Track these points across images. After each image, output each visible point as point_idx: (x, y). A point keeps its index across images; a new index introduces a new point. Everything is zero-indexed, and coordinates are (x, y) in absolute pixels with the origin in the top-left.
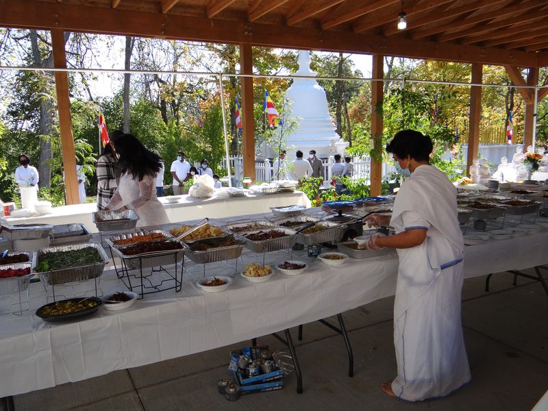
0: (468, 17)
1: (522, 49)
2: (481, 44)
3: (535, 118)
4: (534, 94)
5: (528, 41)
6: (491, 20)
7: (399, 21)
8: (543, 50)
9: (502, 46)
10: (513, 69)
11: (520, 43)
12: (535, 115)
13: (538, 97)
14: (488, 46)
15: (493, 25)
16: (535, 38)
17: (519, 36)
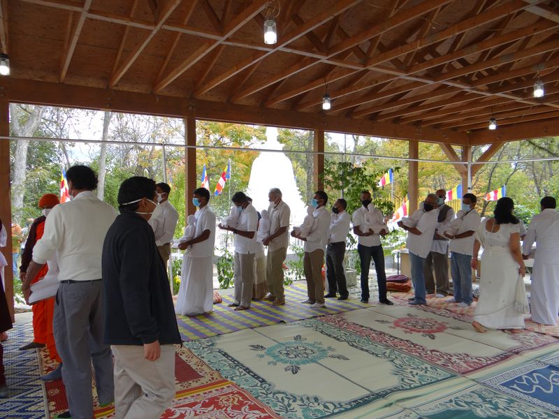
0: (401, 99)
1: (454, 129)
2: (418, 124)
4: (467, 169)
5: (457, 123)
6: (423, 101)
7: (324, 102)
8: (472, 131)
9: (437, 126)
10: (447, 147)
11: (451, 124)
12: (469, 188)
14: (423, 126)
15: (424, 107)
16: (466, 120)
17: (450, 117)
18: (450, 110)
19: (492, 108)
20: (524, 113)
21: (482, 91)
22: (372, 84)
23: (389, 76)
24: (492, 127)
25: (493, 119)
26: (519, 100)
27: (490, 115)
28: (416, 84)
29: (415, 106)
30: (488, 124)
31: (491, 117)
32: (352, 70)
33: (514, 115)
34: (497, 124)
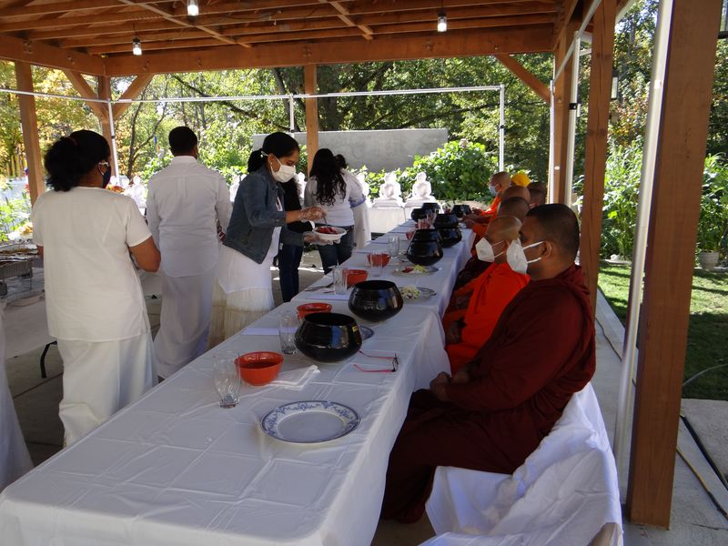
1: (82, 50)
2: (23, 35)
3: (114, 141)
4: (108, 109)
5: (87, 41)
8: (109, 55)
9: (54, 43)
10: (75, 76)
11: (76, 42)
12: (113, 137)
13: (114, 116)
14: (33, 40)
15: (34, 9)
16: (98, 37)
17: (74, 30)
18: (75, 19)
19: (133, 24)
20: (174, 36)
24: (137, 51)
25: (136, 41)
26: (167, 16)
27: (129, 35)
30: (131, 46)
31: (134, 37)
33: (162, 37)
34: (142, 47)
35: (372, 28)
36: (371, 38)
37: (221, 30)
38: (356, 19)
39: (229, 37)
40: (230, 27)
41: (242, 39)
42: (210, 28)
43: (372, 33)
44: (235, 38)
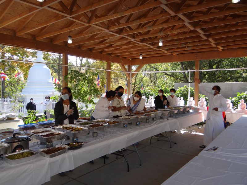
0: (104, 42)
1: (125, 58)
2: (110, 54)
3: (131, 84)
4: (130, 75)
5: (126, 55)
6: (114, 44)
7: (69, 40)
8: (132, 59)
9: (118, 56)
10: (122, 65)
11: (124, 55)
12: (131, 83)
14: (112, 56)
15: (114, 47)
16: (130, 54)
17: (124, 52)
18: (124, 49)
19: (140, 50)
20: (153, 53)
21: (138, 42)
22: (92, 33)
23: (100, 30)
24: (141, 58)
25: (141, 55)
26: (151, 47)
27: (140, 53)
28: (112, 35)
29: (110, 46)
30: (139, 56)
32: (83, 25)
33: (148, 53)
34: (142, 56)
35: (223, 47)
36: (222, 50)
37: (167, 50)
38: (217, 44)
39: (170, 52)
40: (170, 49)
41: (174, 52)
42: (164, 50)
43: (222, 49)
44: (171, 53)
